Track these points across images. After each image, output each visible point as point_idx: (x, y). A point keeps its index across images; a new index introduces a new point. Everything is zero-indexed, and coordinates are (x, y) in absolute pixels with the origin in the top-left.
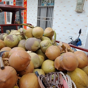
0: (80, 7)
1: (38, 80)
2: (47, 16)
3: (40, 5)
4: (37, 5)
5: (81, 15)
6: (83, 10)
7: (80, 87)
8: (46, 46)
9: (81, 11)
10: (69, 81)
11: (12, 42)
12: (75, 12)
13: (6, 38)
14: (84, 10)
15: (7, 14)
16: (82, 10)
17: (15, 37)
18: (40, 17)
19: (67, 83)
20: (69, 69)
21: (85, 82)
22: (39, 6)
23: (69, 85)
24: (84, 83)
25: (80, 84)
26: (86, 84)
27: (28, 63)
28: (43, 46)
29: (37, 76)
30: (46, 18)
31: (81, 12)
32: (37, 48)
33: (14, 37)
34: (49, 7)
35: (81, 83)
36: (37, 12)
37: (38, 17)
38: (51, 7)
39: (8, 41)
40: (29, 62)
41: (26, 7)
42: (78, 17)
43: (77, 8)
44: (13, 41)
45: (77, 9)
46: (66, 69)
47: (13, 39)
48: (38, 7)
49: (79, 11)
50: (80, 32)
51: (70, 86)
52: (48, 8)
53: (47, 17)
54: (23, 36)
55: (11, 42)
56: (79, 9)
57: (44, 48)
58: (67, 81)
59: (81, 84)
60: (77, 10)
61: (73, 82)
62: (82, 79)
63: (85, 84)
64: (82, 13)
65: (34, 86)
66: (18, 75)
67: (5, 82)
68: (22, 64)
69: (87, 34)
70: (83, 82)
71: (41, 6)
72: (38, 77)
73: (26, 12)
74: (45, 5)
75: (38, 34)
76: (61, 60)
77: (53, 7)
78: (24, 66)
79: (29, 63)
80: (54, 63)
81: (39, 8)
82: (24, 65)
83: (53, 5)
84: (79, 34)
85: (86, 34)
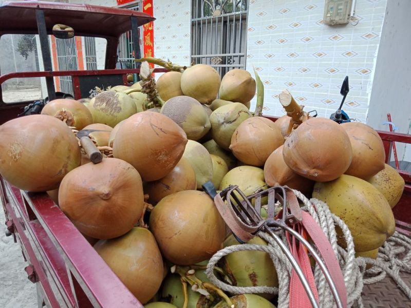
0: (340, 7)
1: (214, 205)
2: (224, 51)
3: (199, 16)
4: (190, 15)
5: (343, 33)
6: (352, 15)
7: (362, 235)
8: (230, 122)
9: (342, 22)
10: (321, 213)
11: (115, 114)
12: (323, 26)
13: (96, 102)
14: (355, 16)
15: (87, 58)
16: (347, 17)
17: (124, 98)
18: (199, 56)
19: (317, 220)
20: (320, 172)
21: (380, 216)
22: (197, 19)
23: (324, 224)
24: (377, 218)
25: (363, 223)
26: (382, 220)
27: (180, 151)
28: (222, 121)
29: (212, 196)
30: (222, 58)
31: (342, 25)
32: (202, 128)
33: (120, 98)
34: (231, 20)
35: (364, 218)
36: (189, 38)
37: (193, 56)
38: (237, 20)
39: (102, 109)
40: (181, 147)
41: (150, 29)
42: (335, 41)
43: (328, 12)
44: (118, 112)
45: (329, 15)
46: (308, 172)
47: (118, 102)
48: (193, 24)
49: (337, 19)
50: (345, 90)
51: (328, 227)
52: (225, 22)
53: (224, 55)
54: (153, 94)
55: (112, 115)
56: (338, 14)
57: (225, 128)
58: (315, 213)
59: (367, 221)
60: (328, 19)
61: (338, 219)
62: (368, 203)
63: (380, 222)
64: (348, 27)
65: (204, 222)
66: (147, 196)
67: (107, 195)
68: (160, 152)
69: (369, 97)
70: (374, 214)
71: (202, 17)
72: (213, 199)
73: (151, 44)
74: (217, 13)
75: (200, 86)
76: (291, 146)
77: (244, 18)
78: (166, 158)
79: (183, 152)
80: (263, 174)
81: (197, 27)
82: (166, 155)
83: (244, 12)
84: (343, 97)
85: (367, 99)
